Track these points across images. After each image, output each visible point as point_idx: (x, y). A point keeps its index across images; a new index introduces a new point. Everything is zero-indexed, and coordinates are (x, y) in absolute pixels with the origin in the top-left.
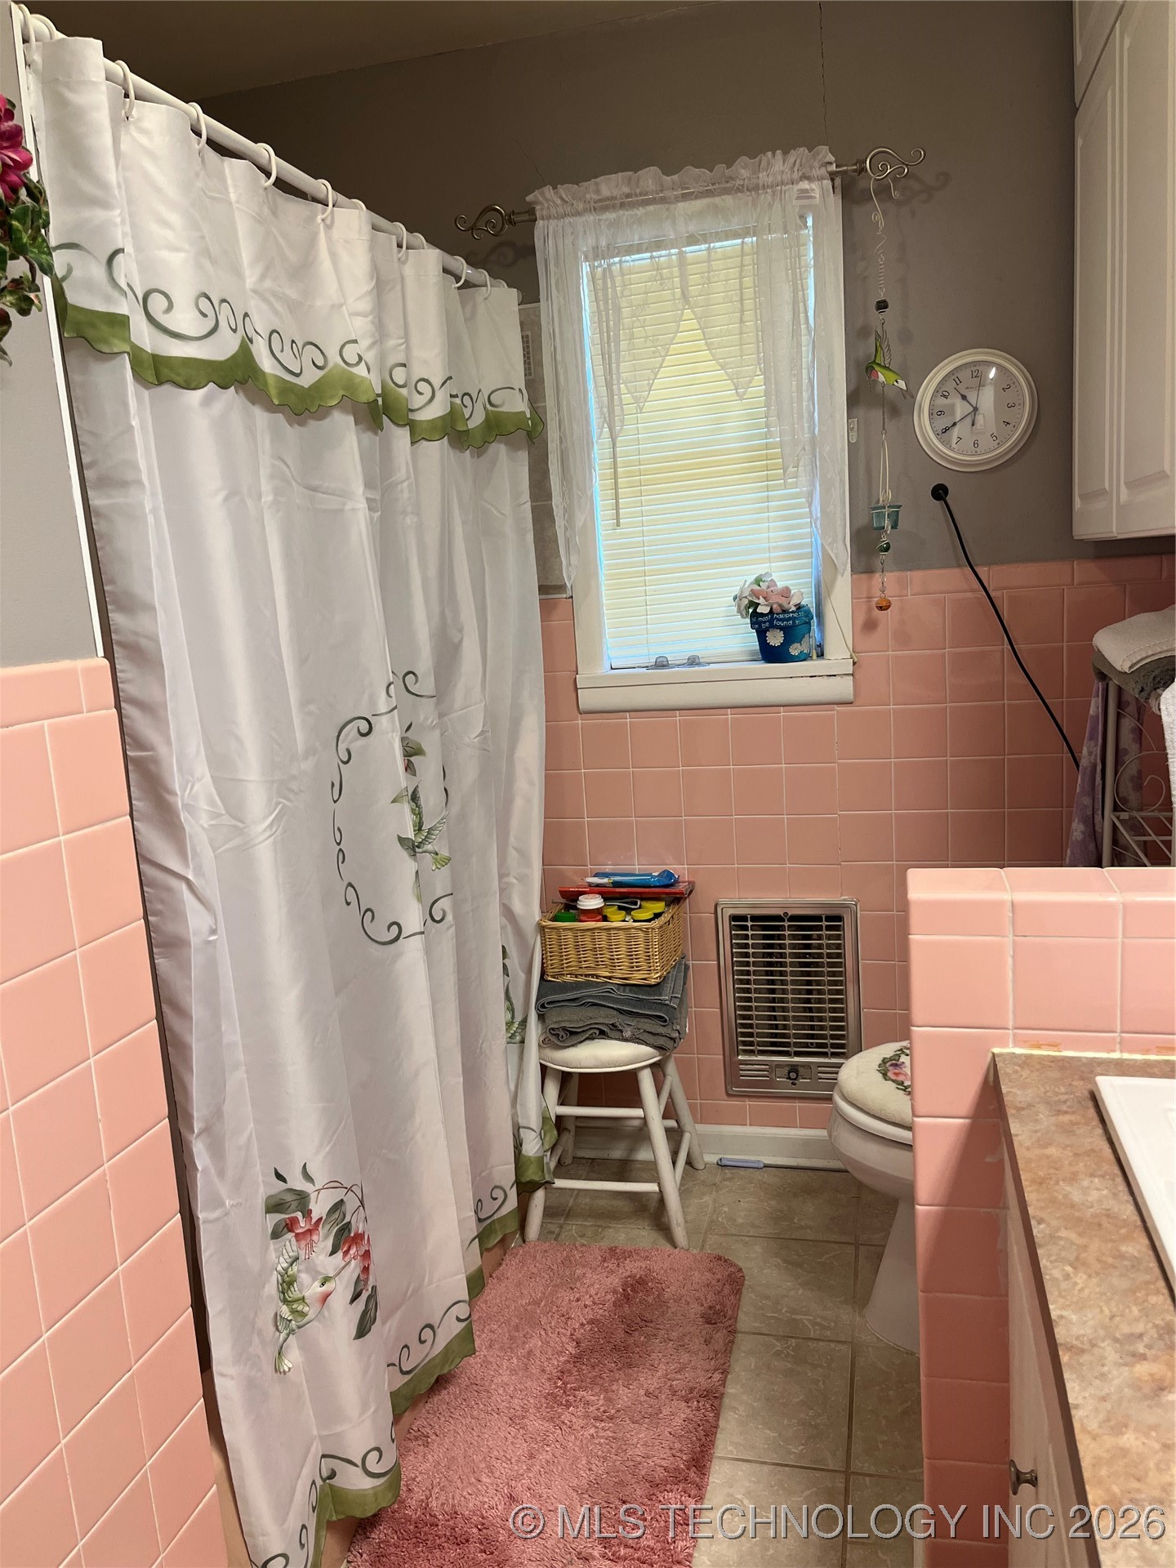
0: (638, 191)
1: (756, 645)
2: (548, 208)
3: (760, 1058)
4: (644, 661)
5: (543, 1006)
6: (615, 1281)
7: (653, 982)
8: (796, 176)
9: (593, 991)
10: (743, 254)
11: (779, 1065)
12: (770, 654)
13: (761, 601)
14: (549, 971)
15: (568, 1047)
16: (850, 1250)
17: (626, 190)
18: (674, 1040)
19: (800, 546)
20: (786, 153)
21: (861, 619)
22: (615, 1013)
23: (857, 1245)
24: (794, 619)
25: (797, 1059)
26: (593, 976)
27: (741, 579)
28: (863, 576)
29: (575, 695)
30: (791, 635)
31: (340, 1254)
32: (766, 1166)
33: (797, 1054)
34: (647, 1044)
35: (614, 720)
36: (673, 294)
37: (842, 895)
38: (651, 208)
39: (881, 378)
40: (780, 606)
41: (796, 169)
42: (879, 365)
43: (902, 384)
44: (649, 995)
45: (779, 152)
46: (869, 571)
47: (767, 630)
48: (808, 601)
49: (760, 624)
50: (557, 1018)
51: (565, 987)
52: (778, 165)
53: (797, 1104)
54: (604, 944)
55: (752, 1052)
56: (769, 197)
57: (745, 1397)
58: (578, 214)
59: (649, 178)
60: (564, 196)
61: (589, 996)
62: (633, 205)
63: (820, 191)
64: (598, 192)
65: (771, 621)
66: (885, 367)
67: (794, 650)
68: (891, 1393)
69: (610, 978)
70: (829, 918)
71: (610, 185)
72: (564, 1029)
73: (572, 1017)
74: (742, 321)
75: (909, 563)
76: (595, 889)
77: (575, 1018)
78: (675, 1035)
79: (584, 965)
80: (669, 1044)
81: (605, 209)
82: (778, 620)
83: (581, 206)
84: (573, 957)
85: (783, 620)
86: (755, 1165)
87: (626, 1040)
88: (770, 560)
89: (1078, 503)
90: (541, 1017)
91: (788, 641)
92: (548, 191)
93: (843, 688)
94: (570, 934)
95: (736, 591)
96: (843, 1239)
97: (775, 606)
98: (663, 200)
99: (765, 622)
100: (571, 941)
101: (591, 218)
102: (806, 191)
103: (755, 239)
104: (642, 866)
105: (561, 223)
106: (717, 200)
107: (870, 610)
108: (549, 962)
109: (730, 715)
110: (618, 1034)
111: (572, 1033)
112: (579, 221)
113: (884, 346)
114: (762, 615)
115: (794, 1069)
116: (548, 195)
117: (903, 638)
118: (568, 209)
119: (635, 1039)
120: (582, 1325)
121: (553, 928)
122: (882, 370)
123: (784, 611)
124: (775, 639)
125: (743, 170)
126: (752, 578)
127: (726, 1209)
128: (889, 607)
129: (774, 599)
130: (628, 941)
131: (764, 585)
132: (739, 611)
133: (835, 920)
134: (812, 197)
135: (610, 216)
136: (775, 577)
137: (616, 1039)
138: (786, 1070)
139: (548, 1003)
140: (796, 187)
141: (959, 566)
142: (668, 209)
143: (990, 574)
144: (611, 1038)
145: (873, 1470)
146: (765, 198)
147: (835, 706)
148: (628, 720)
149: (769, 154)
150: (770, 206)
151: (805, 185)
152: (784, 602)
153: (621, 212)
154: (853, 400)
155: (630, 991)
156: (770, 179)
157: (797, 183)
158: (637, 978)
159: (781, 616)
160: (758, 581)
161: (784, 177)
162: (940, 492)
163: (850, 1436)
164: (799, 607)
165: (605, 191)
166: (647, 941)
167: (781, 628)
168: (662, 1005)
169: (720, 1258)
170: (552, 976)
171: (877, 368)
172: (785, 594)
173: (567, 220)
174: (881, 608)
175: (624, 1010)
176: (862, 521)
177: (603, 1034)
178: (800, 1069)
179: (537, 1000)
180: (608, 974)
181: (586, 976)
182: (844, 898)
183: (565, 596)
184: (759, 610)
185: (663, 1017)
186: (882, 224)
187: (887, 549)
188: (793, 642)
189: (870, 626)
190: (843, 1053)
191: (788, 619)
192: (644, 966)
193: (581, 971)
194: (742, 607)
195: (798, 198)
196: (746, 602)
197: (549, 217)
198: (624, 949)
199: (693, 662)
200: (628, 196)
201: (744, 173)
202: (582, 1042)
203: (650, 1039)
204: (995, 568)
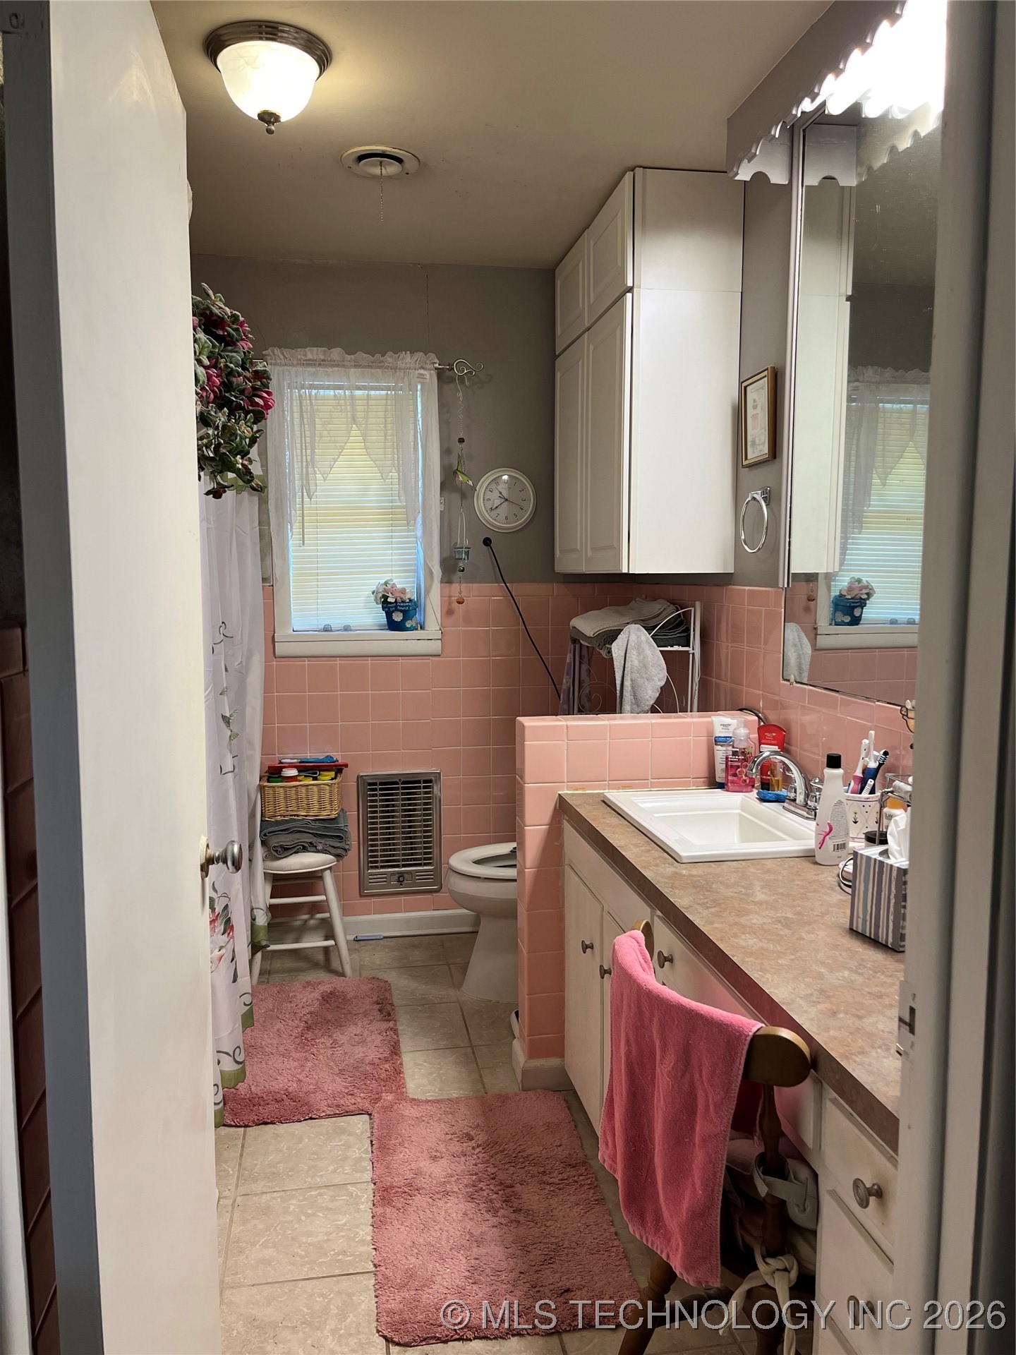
0: (329, 359)
1: (384, 620)
2: (275, 360)
3: (382, 870)
4: (315, 628)
5: (265, 835)
6: (316, 995)
7: (333, 817)
8: (417, 367)
9: (298, 824)
10: (387, 399)
11: (392, 874)
12: (393, 626)
13: (390, 595)
14: (267, 814)
15: (282, 858)
16: (446, 967)
17: (322, 357)
18: (345, 850)
19: (410, 565)
20: (412, 353)
21: (446, 609)
22: (311, 835)
23: (448, 965)
24: (409, 606)
25: (403, 869)
26: (295, 815)
27: (375, 582)
28: (447, 584)
29: (272, 646)
30: (407, 615)
31: (226, 934)
32: (385, 938)
33: (404, 866)
34: (331, 854)
35: (298, 663)
36: (347, 415)
37: (432, 767)
38: (336, 369)
39: (461, 479)
40: (401, 598)
41: (417, 362)
42: (459, 471)
43: (470, 483)
44: (332, 824)
45: (408, 352)
46: (450, 582)
47: (393, 612)
48: (414, 597)
49: (389, 608)
50: (274, 841)
51: (277, 823)
52: (407, 359)
53: (403, 898)
54: (304, 795)
55: (376, 867)
56: (402, 374)
57: (409, 1029)
58: (293, 365)
59: (336, 353)
60: (286, 355)
61: (296, 827)
62: (325, 366)
63: (431, 377)
64: (305, 355)
65: (396, 607)
66: (462, 473)
67: (408, 624)
68: (484, 1016)
69: (306, 816)
70: (425, 782)
71: (313, 353)
72: (281, 846)
73: (286, 840)
74: (385, 436)
75: (471, 579)
76: (291, 766)
77: (288, 839)
78: (347, 847)
79: (290, 809)
80: (343, 853)
81: (309, 365)
82: (400, 606)
83: (295, 362)
84: (282, 804)
85: (403, 607)
86: (378, 938)
87: (318, 851)
88: (392, 572)
89: (558, 554)
90: (263, 843)
91: (405, 619)
92: (277, 351)
93: (436, 647)
94: (282, 790)
95: (374, 588)
96: (442, 963)
97: (398, 598)
98: (343, 366)
99: (392, 607)
100: (282, 795)
101: (300, 369)
102: (422, 374)
103: (393, 392)
104: (312, 754)
105: (281, 369)
106: (373, 370)
107: (450, 604)
108: (267, 809)
109: (370, 661)
110: (314, 849)
111: (286, 849)
112: (293, 370)
113: (462, 461)
114: (391, 603)
115: (401, 875)
116: (276, 353)
117: (467, 620)
118: (287, 362)
119: (324, 851)
120: (305, 1015)
121: (271, 787)
122: (462, 475)
123: (403, 602)
124: (398, 617)
125: (389, 358)
126: (383, 581)
127: (367, 959)
128: (463, 603)
129: (397, 595)
130: (319, 792)
131: (389, 586)
132: (376, 600)
133: (428, 782)
134: (426, 379)
135: (312, 369)
136: (395, 581)
137: (312, 852)
138: (396, 877)
139: (269, 833)
140: (417, 372)
141: (497, 582)
142: (345, 371)
143: (514, 587)
144: (309, 852)
145: (484, 1043)
146: (399, 374)
147: (431, 657)
148: (306, 663)
149: (404, 352)
150: (403, 378)
151: (422, 371)
152: (402, 596)
153: (318, 369)
154: (443, 486)
155: (319, 823)
156: (404, 365)
157: (418, 370)
158: (324, 815)
159: (402, 604)
160: (386, 584)
161: (411, 365)
162: (487, 542)
163: (468, 1034)
164: (411, 600)
165: (309, 356)
166: (331, 792)
167: (401, 611)
168: (339, 830)
169: (374, 978)
170: (268, 818)
171: (459, 473)
172: (403, 591)
173: (286, 368)
174: (459, 603)
175: (317, 834)
176: (446, 554)
177: (305, 849)
178: (405, 875)
179: (261, 832)
180: (305, 814)
181: (291, 815)
182: (434, 770)
183: (268, 584)
184: (388, 600)
185: (340, 836)
186: (461, 399)
187: (463, 571)
188: (408, 620)
189: (449, 612)
190: (430, 863)
191: (406, 606)
192: (328, 807)
193: (288, 813)
194: (379, 598)
195: (417, 378)
196: (381, 595)
197: (275, 364)
198: (316, 798)
199: (347, 628)
200: (323, 360)
201: (390, 360)
202: (291, 854)
203: (332, 850)
204: (515, 584)
